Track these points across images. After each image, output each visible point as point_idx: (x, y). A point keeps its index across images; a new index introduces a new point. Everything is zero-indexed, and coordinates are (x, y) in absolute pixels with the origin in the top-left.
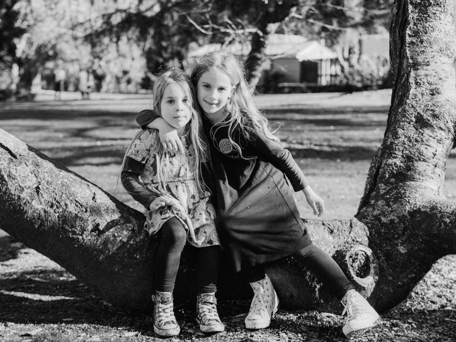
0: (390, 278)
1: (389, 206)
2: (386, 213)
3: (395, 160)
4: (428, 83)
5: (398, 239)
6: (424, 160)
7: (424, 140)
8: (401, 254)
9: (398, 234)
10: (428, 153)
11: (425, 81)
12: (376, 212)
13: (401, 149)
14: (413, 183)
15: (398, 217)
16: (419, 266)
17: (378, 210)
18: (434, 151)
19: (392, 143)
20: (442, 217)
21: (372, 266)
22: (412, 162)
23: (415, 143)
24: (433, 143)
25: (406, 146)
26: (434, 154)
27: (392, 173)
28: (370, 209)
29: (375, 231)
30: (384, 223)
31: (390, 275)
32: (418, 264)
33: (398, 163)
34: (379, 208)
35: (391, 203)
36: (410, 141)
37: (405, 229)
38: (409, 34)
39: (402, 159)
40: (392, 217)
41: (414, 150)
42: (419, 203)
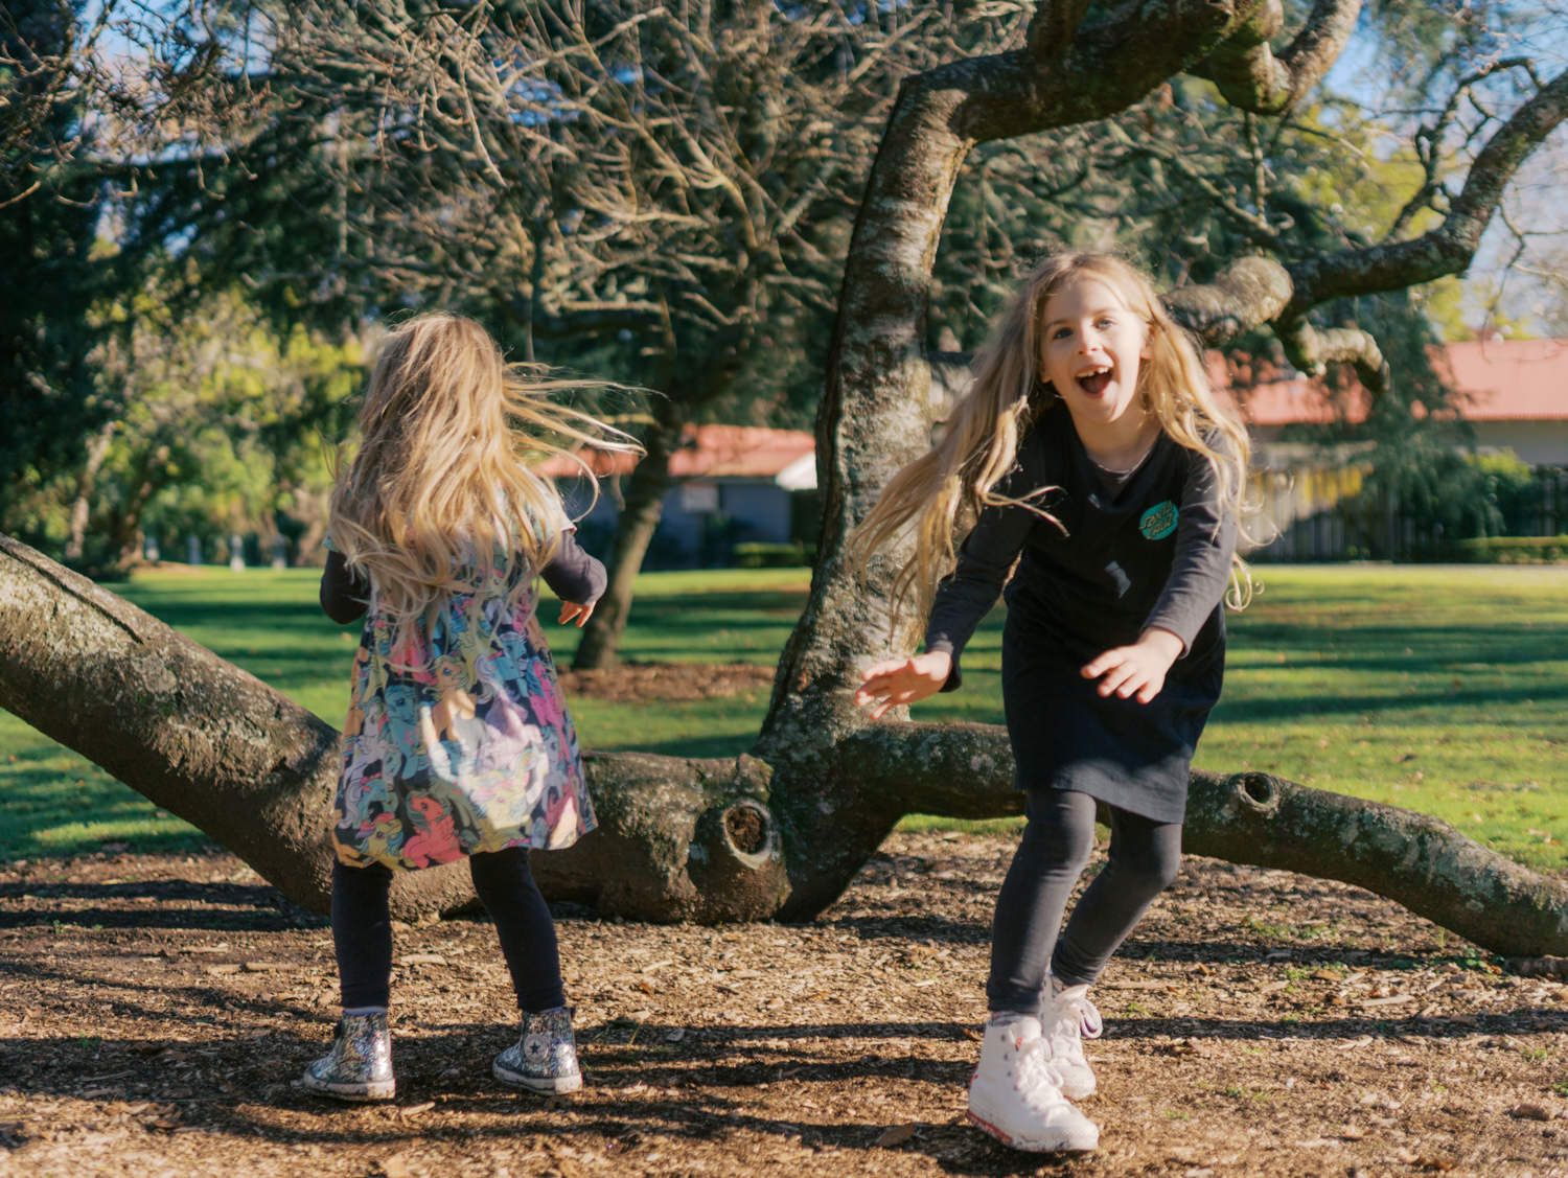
0: (803, 857)
1: (804, 731)
2: (800, 745)
3: (818, 653)
5: (819, 789)
6: (868, 652)
7: (869, 616)
8: (824, 816)
9: (819, 780)
10: (875, 639)
12: (784, 744)
13: (830, 632)
15: (820, 751)
17: (787, 739)
18: (886, 636)
19: (813, 623)
20: (890, 747)
21: (770, 834)
22: (849, 655)
23: (853, 623)
25: (838, 628)
26: (885, 640)
27: (814, 676)
28: (773, 739)
30: (796, 763)
31: (805, 853)
32: (853, 833)
33: (825, 658)
35: (809, 727)
36: (845, 619)
37: (831, 772)
38: (843, 434)
39: (831, 651)
40: (810, 751)
41: (850, 636)
42: (856, 726)
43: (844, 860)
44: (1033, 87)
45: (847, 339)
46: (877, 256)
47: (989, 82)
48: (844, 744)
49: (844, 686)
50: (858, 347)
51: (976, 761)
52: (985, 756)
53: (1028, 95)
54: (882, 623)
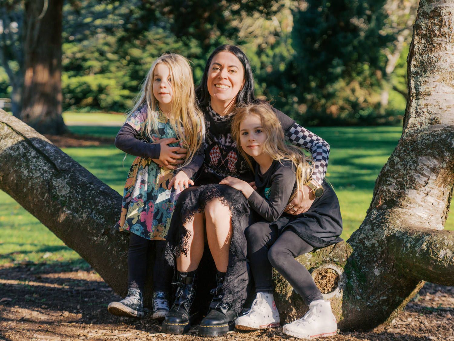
0: (359, 298)
1: (373, 230)
2: (370, 237)
3: (389, 187)
4: (428, 112)
5: (376, 261)
6: (415, 188)
7: (418, 168)
8: (375, 276)
9: (376, 257)
10: (420, 180)
11: (425, 110)
12: (362, 236)
13: (396, 176)
14: (400, 209)
15: (378, 241)
16: (392, 289)
17: (364, 234)
18: (426, 179)
20: (406, 242)
21: (341, 283)
22: (404, 189)
23: (409, 171)
25: (401, 174)
26: (425, 182)
27: (385, 200)
29: (358, 254)
30: (367, 247)
31: (359, 295)
32: (390, 287)
33: (392, 190)
34: (365, 232)
35: (375, 228)
36: (405, 169)
37: (382, 253)
38: (414, 65)
39: (396, 187)
40: (374, 241)
41: (407, 178)
42: (396, 229)
43: (383, 301)
48: (390, 238)
49: (398, 206)
50: (425, 15)
51: (442, 253)
52: (448, 250)
54: (425, 172)
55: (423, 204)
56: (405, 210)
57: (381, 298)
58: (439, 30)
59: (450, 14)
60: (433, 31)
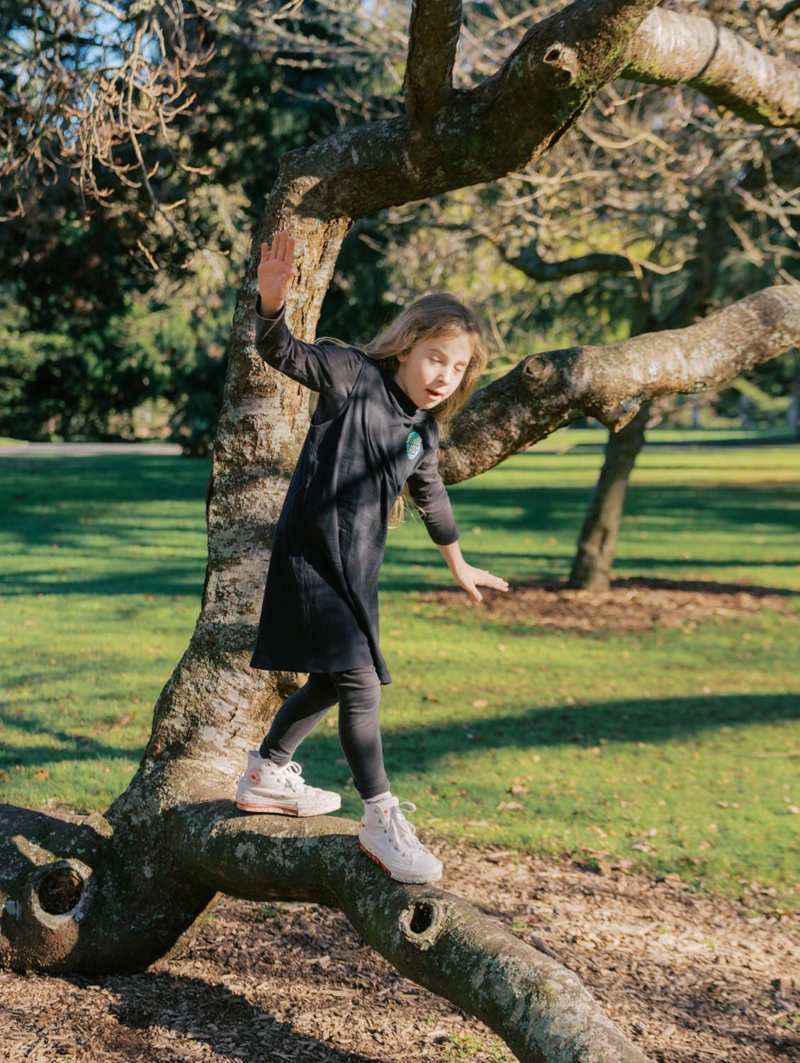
1: (144, 797)
2: (139, 809)
3: (173, 721)
4: (237, 595)
5: (147, 853)
6: (214, 724)
7: (219, 689)
8: (146, 880)
9: (149, 845)
10: (223, 711)
11: (231, 589)
12: (127, 807)
13: (184, 702)
14: (188, 761)
15: (151, 818)
16: (172, 900)
17: (131, 803)
18: (231, 708)
19: (172, 692)
20: (190, 823)
21: (85, 895)
22: (197, 725)
23: (205, 694)
24: (233, 696)
25: (192, 699)
26: (230, 713)
27: (167, 742)
29: (120, 838)
30: (134, 826)
31: (117, 913)
32: (168, 897)
33: (178, 727)
35: (147, 794)
36: (198, 691)
37: (157, 838)
38: (214, 511)
39: (185, 721)
40: (144, 817)
41: (201, 706)
42: (179, 797)
43: (158, 921)
44: (406, 154)
45: (223, 419)
46: (244, 338)
47: (360, 155)
48: (169, 813)
49: (186, 755)
50: (231, 428)
53: (403, 163)
54: (229, 697)
55: (227, 751)
56: (196, 762)
57: (154, 917)
58: (253, 453)
59: (269, 426)
60: (242, 455)
